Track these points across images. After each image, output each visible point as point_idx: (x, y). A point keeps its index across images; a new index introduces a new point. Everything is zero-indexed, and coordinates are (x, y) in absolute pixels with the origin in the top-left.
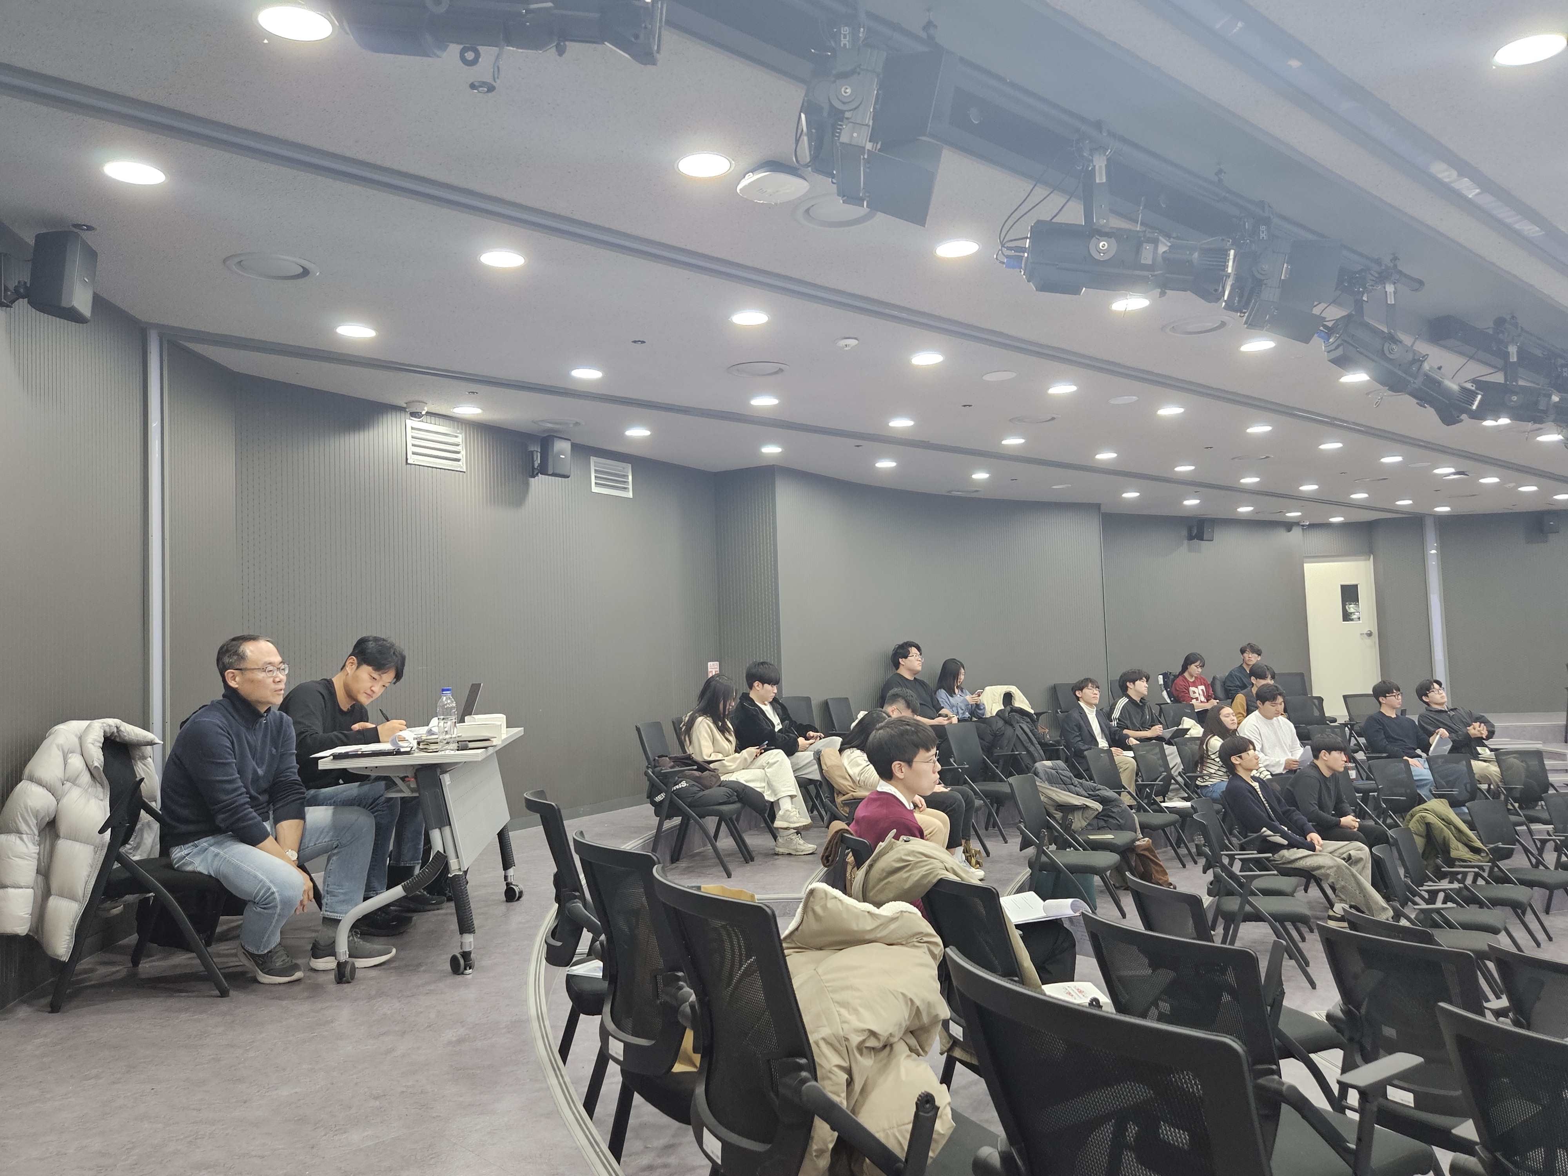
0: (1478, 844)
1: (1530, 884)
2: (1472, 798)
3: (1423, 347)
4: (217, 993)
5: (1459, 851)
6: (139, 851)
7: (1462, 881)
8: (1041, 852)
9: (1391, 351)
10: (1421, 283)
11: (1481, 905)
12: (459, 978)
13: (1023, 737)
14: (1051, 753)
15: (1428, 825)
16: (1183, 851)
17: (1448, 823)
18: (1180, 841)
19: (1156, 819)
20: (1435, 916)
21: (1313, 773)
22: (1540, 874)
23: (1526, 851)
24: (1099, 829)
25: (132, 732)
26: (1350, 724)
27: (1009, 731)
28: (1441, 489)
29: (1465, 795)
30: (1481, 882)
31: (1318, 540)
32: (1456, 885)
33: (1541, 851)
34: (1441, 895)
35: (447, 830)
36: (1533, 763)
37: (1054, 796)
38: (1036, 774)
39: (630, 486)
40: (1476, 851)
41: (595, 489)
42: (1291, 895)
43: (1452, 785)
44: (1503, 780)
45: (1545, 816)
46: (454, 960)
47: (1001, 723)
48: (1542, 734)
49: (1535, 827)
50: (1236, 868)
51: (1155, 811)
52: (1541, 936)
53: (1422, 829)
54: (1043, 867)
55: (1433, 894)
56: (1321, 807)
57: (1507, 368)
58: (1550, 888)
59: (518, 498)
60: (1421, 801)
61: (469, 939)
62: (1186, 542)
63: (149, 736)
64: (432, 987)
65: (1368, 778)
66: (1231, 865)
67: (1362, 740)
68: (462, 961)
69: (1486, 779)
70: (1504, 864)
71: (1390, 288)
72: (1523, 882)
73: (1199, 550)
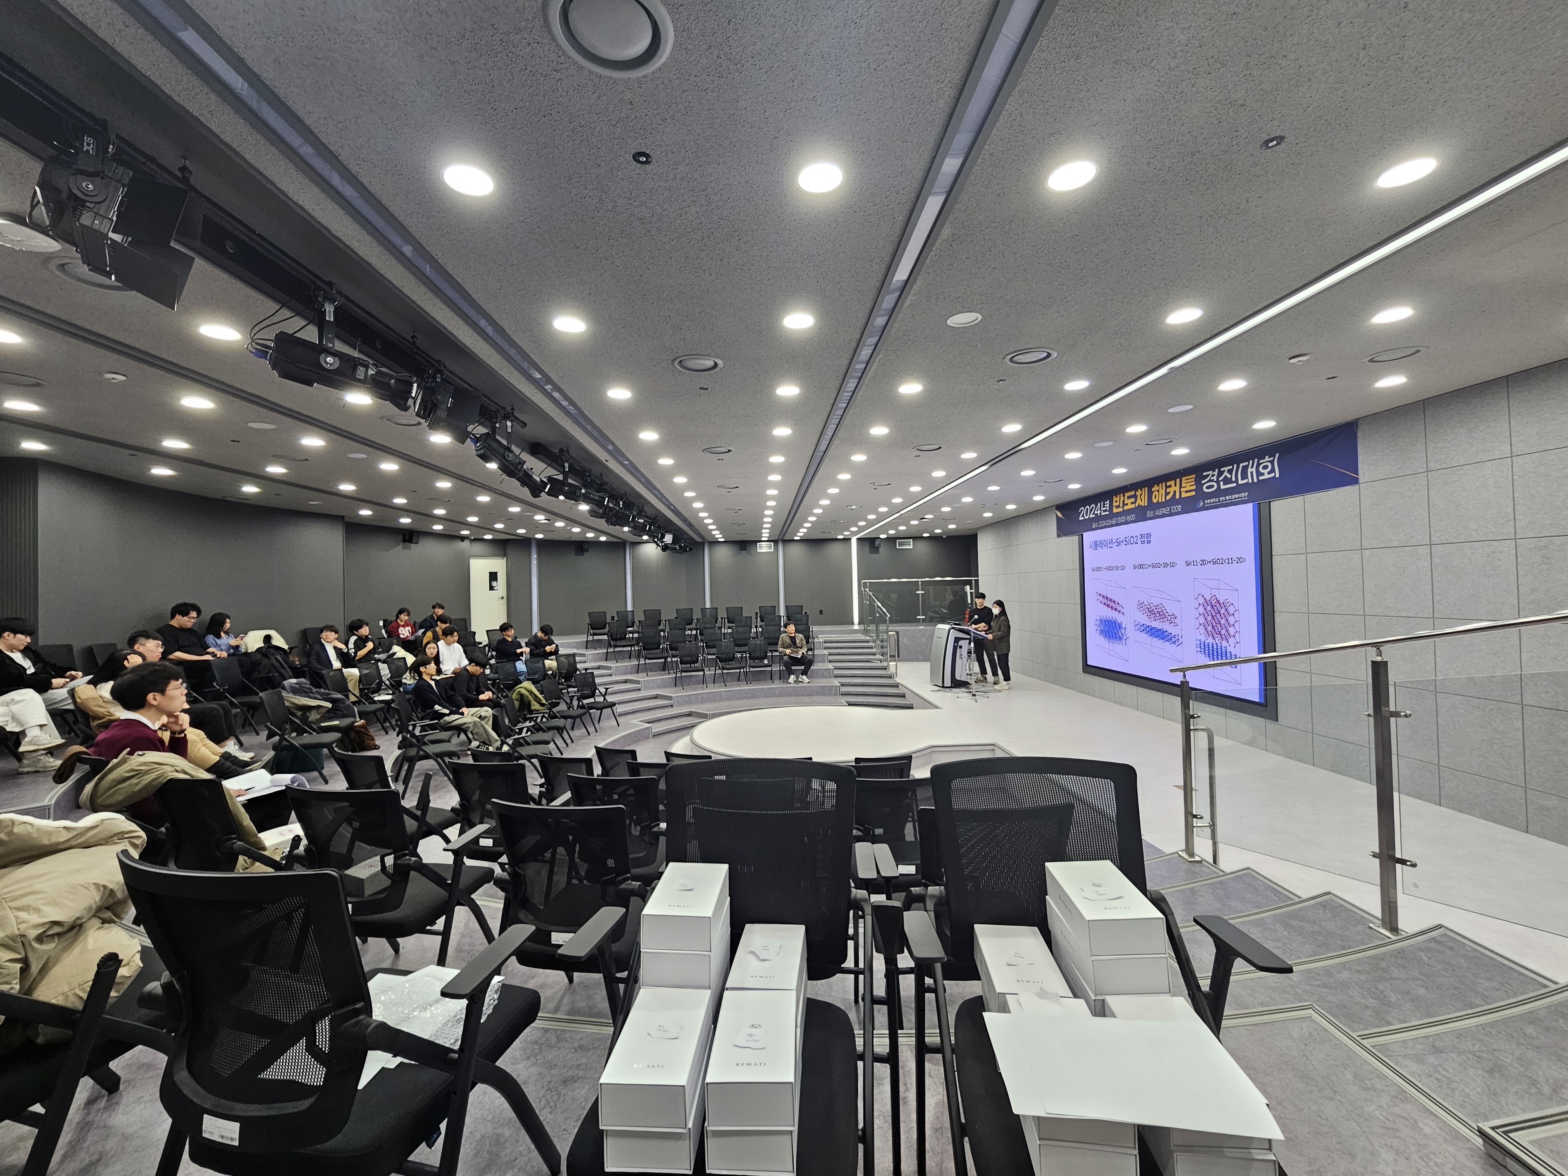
0: (544, 701)
1: (565, 718)
2: (544, 679)
3: (525, 456)
5: (535, 706)
7: (535, 721)
8: (282, 738)
9: (508, 456)
10: (525, 424)
11: (544, 731)
13: (277, 664)
14: (297, 673)
15: (522, 695)
16: (388, 724)
17: (531, 692)
18: (386, 720)
19: (372, 707)
20: (521, 741)
21: (465, 673)
22: (571, 712)
23: (566, 703)
24: (330, 719)
26: (489, 645)
27: (265, 661)
28: (538, 527)
29: (541, 677)
30: (544, 720)
31: (478, 548)
32: (532, 723)
33: (571, 700)
34: (525, 730)
36: (571, 659)
37: (296, 701)
38: (284, 688)
40: (542, 705)
42: (449, 741)
43: (535, 673)
44: (558, 669)
45: (574, 684)
47: (259, 656)
48: (577, 645)
49: (570, 690)
50: (417, 732)
51: (370, 703)
52: (569, 741)
53: (518, 697)
54: (285, 748)
55: (521, 730)
56: (468, 691)
57: (563, 472)
58: (574, 718)
60: (521, 682)
62: (401, 544)
65: (496, 673)
66: (414, 729)
67: (494, 653)
69: (550, 669)
70: (555, 710)
71: (509, 424)
72: (563, 717)
73: (409, 549)
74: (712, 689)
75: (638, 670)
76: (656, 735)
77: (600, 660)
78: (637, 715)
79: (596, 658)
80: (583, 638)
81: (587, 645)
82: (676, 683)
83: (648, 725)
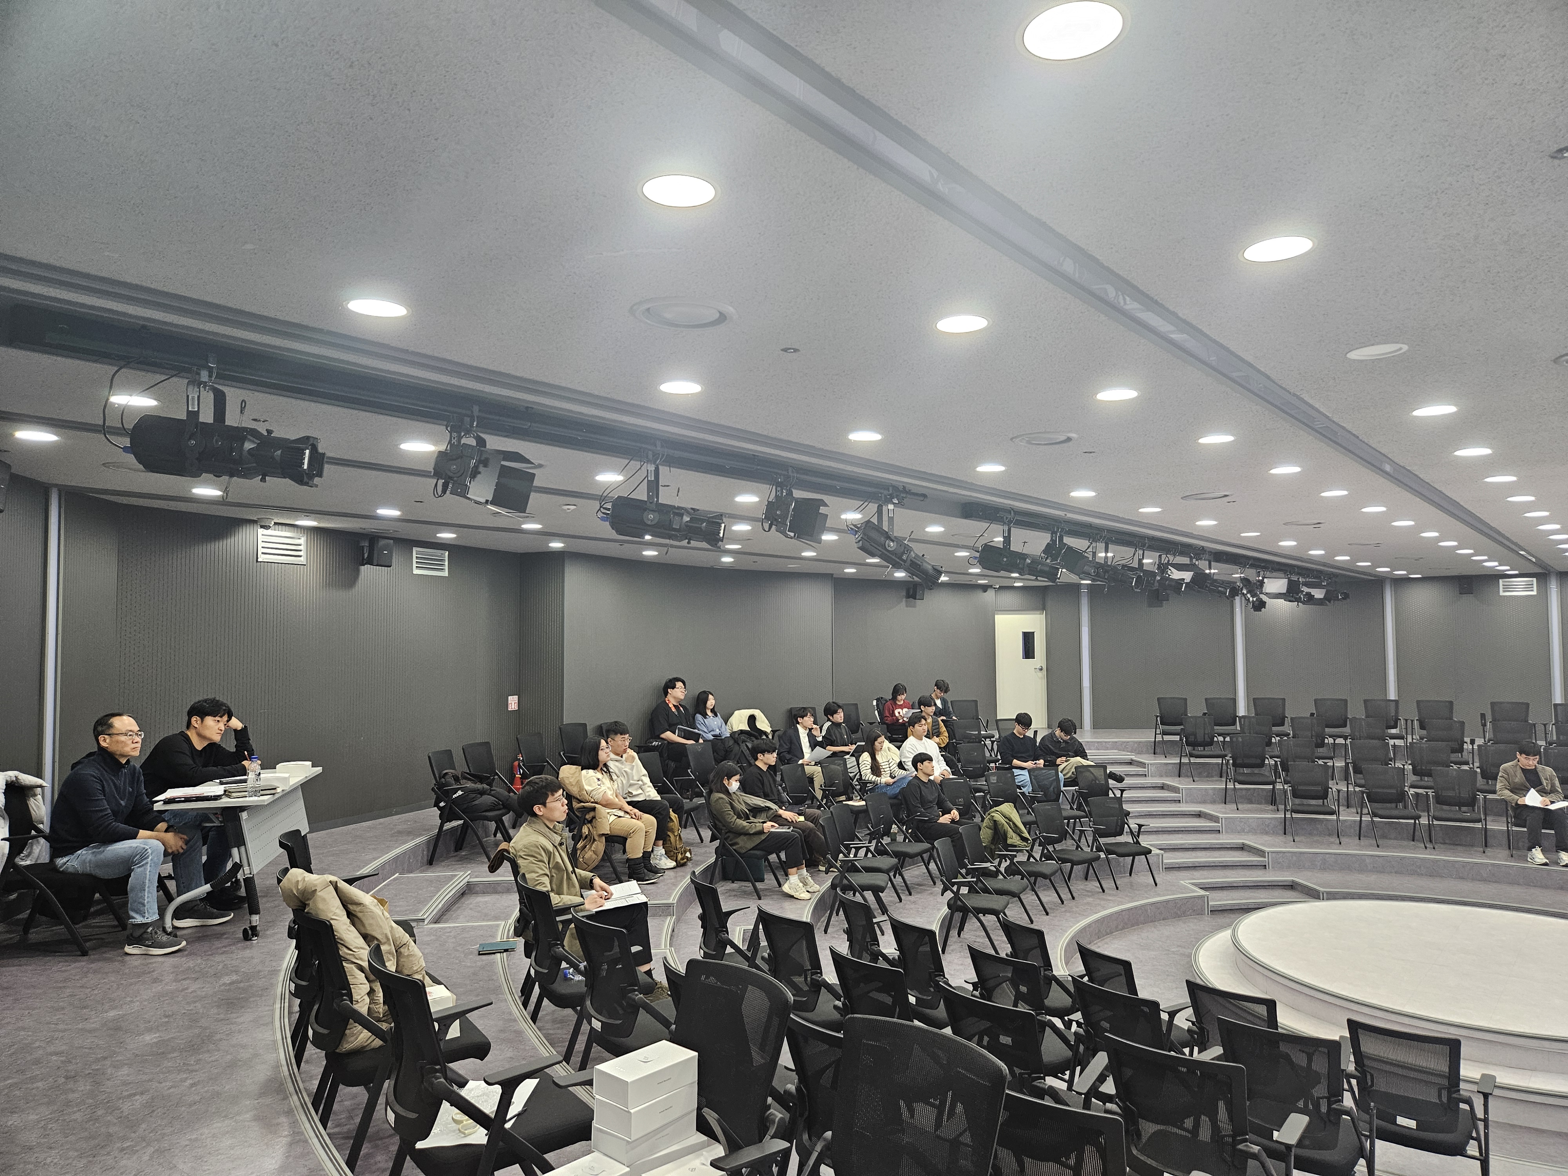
0: (1026, 835)
4: (79, 953)
5: (1013, 839)
6: (30, 858)
9: (889, 545)
11: (1023, 876)
12: (248, 943)
15: (996, 822)
22: (1078, 854)
25: (27, 779)
31: (1005, 599)
35: (242, 849)
39: (446, 568)
40: (1024, 839)
41: (416, 572)
46: (245, 931)
53: (991, 825)
59: (351, 580)
60: (995, 804)
61: (255, 919)
62: (905, 601)
63: (39, 781)
64: (227, 949)
68: (250, 932)
71: (891, 507)
73: (914, 606)
74: (1352, 848)
75: (1225, 798)
76: (1215, 911)
77: (1168, 775)
78: (1197, 874)
79: (1164, 771)
80: (1148, 736)
81: (1156, 749)
82: (1286, 828)
83: (1202, 892)
